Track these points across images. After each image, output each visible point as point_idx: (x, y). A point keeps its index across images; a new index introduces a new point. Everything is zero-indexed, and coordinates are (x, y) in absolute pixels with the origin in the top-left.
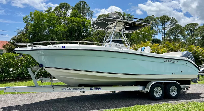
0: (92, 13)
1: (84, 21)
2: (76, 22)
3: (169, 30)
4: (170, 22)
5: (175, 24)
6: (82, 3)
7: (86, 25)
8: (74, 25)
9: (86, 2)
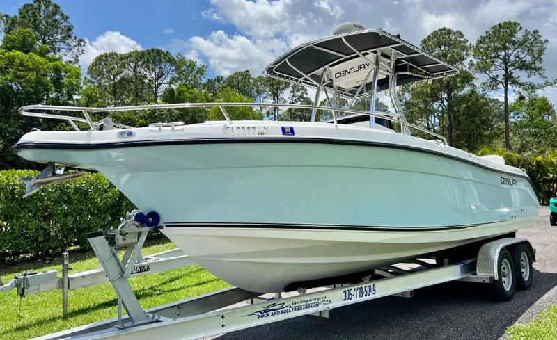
0: (82, 43)
1: (57, 70)
2: (29, 70)
3: (287, 111)
4: (291, 92)
5: (301, 97)
6: (43, 8)
7: (65, 80)
8: (22, 78)
9: (58, 7)
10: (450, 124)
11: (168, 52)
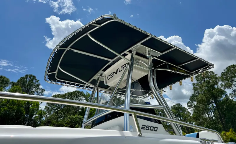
1: (28, 103)
2: (16, 104)
6: (28, 78)
7: (31, 108)
8: (11, 108)
9: (35, 77)
10: (220, 115)
11: (82, 92)
